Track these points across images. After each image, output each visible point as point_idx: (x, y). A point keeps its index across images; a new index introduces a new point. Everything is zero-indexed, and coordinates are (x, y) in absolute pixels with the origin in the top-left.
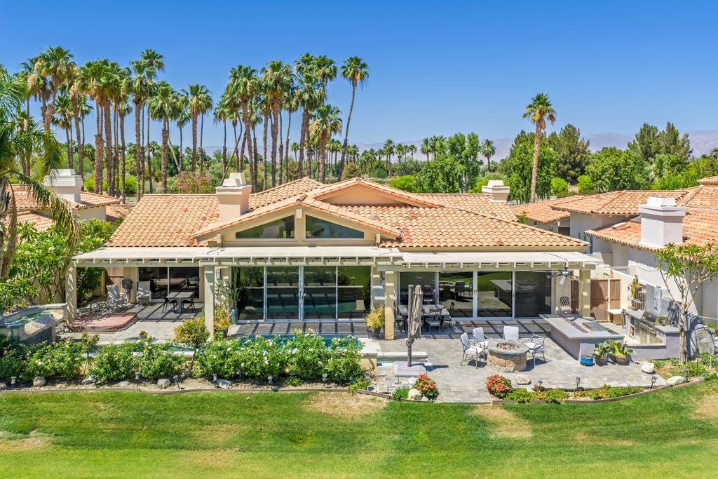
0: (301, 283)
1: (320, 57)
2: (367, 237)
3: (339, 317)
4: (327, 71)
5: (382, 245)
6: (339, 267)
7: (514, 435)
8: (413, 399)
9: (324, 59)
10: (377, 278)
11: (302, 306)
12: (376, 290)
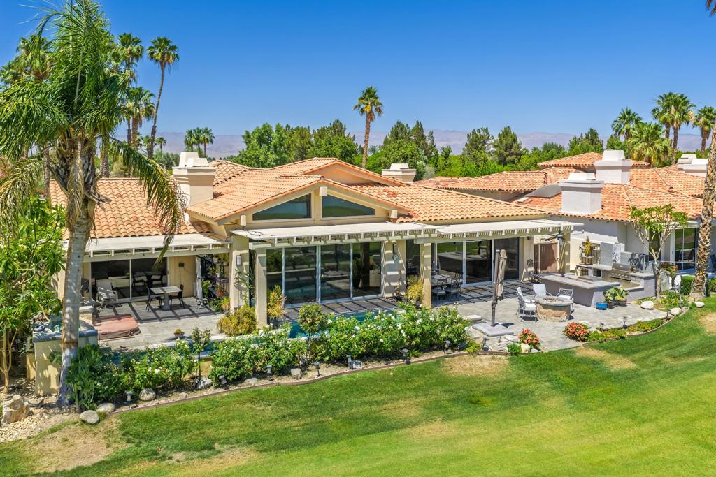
0: (319, 265)
1: (125, 34)
2: (378, 213)
3: (354, 296)
4: (135, 50)
5: (399, 220)
6: (354, 244)
7: (626, 367)
8: (527, 352)
9: (129, 37)
10: (389, 253)
11: (320, 287)
12: (388, 265)
